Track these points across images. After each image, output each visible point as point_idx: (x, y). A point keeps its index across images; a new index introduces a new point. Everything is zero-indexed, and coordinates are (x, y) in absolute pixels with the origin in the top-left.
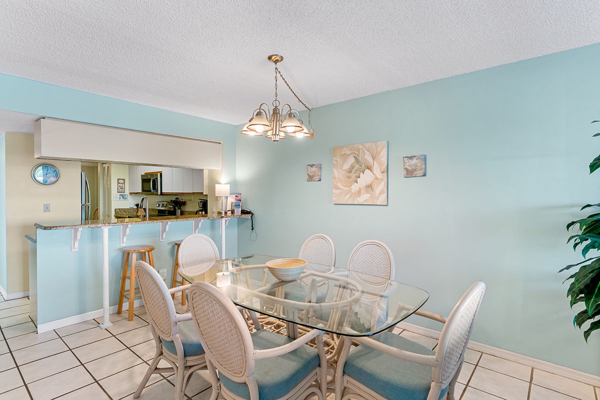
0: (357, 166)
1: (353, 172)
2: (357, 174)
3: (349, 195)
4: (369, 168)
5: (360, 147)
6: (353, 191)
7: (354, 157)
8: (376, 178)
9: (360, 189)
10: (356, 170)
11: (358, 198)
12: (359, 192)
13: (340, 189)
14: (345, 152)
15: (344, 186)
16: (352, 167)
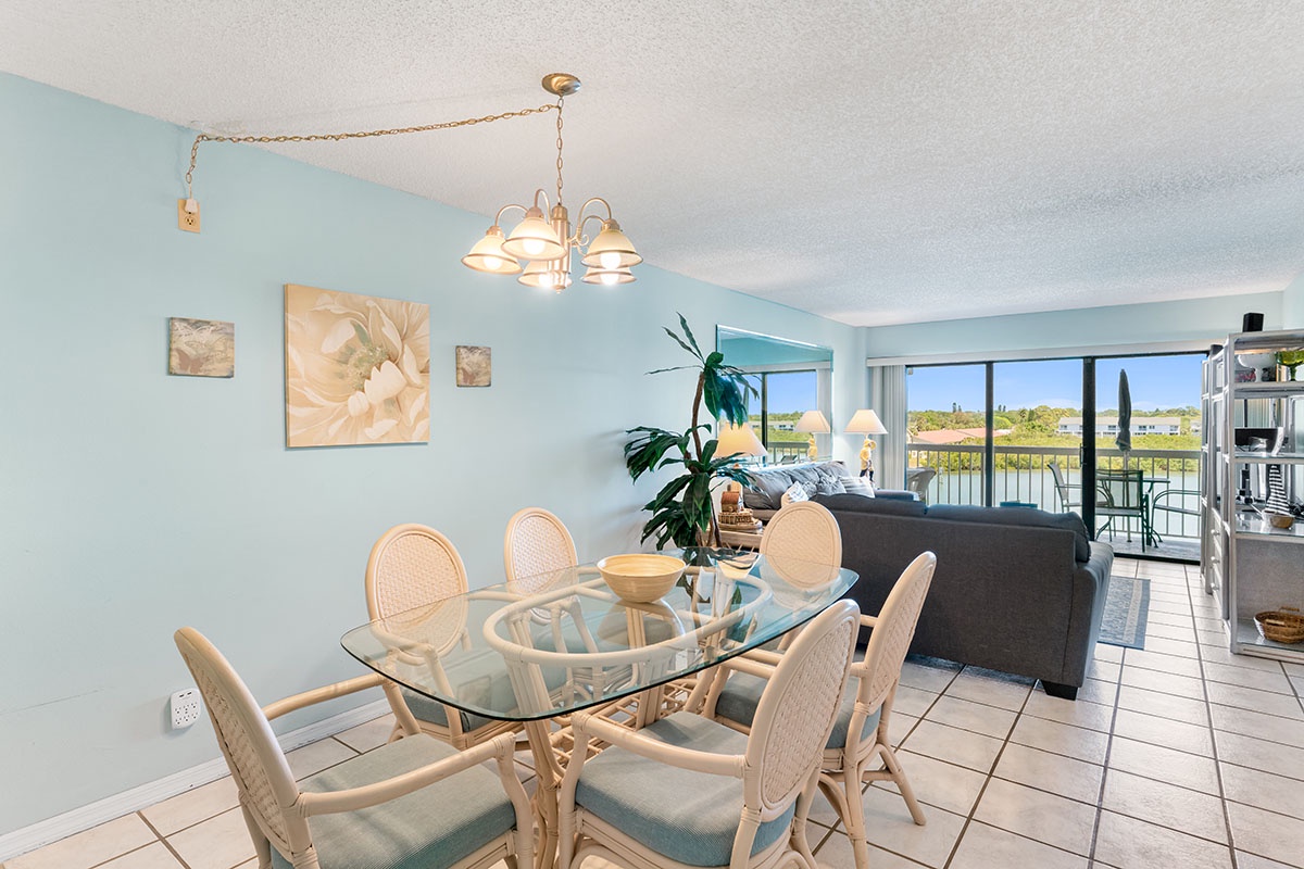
0: (362, 350)
1: (352, 361)
2: (362, 370)
3: (343, 420)
4: (394, 359)
5: (370, 304)
6: (352, 414)
7: (354, 326)
8: (409, 384)
9: (371, 407)
10: (361, 360)
11: (367, 430)
12: (369, 416)
13: (313, 405)
14: (328, 307)
15: (328, 398)
16: (349, 350)
